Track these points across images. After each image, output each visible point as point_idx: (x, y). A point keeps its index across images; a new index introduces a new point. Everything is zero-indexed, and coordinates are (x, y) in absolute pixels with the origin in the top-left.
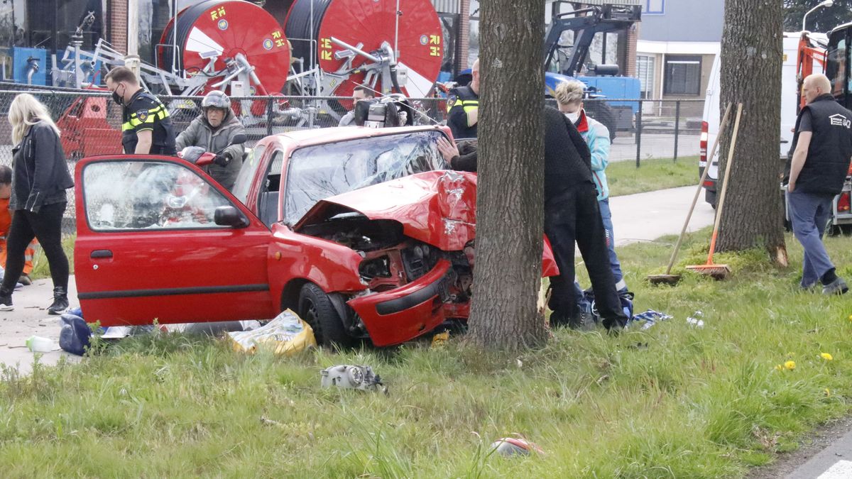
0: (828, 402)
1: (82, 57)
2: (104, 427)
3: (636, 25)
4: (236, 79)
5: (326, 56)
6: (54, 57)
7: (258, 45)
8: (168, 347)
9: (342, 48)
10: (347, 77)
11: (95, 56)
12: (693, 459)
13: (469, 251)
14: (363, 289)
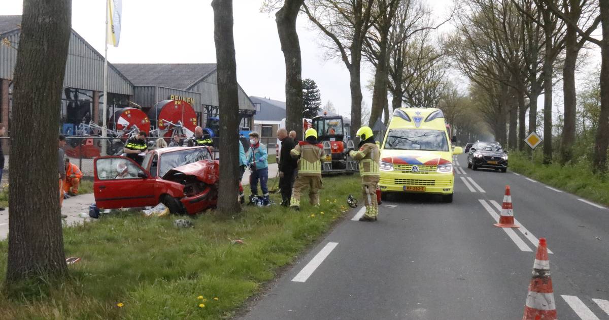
0: (324, 226)
1: (86, 126)
2: (109, 240)
3: (254, 116)
4: (133, 132)
5: (161, 125)
6: (76, 127)
7: (140, 122)
8: (125, 215)
9: (166, 122)
10: (167, 131)
11: (89, 126)
12: (289, 244)
13: (216, 184)
14: (184, 196)
